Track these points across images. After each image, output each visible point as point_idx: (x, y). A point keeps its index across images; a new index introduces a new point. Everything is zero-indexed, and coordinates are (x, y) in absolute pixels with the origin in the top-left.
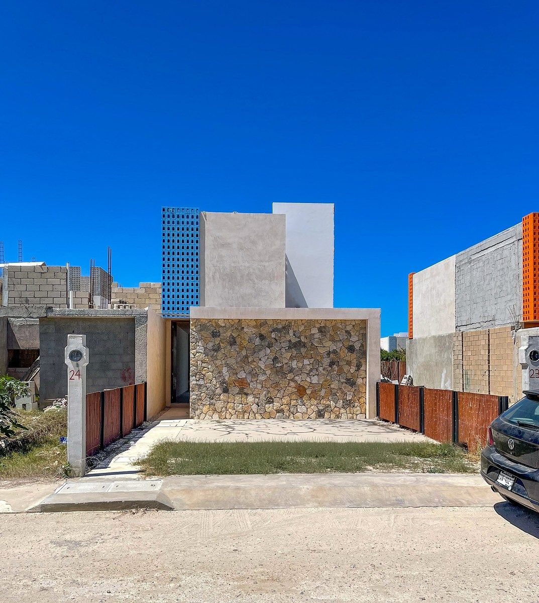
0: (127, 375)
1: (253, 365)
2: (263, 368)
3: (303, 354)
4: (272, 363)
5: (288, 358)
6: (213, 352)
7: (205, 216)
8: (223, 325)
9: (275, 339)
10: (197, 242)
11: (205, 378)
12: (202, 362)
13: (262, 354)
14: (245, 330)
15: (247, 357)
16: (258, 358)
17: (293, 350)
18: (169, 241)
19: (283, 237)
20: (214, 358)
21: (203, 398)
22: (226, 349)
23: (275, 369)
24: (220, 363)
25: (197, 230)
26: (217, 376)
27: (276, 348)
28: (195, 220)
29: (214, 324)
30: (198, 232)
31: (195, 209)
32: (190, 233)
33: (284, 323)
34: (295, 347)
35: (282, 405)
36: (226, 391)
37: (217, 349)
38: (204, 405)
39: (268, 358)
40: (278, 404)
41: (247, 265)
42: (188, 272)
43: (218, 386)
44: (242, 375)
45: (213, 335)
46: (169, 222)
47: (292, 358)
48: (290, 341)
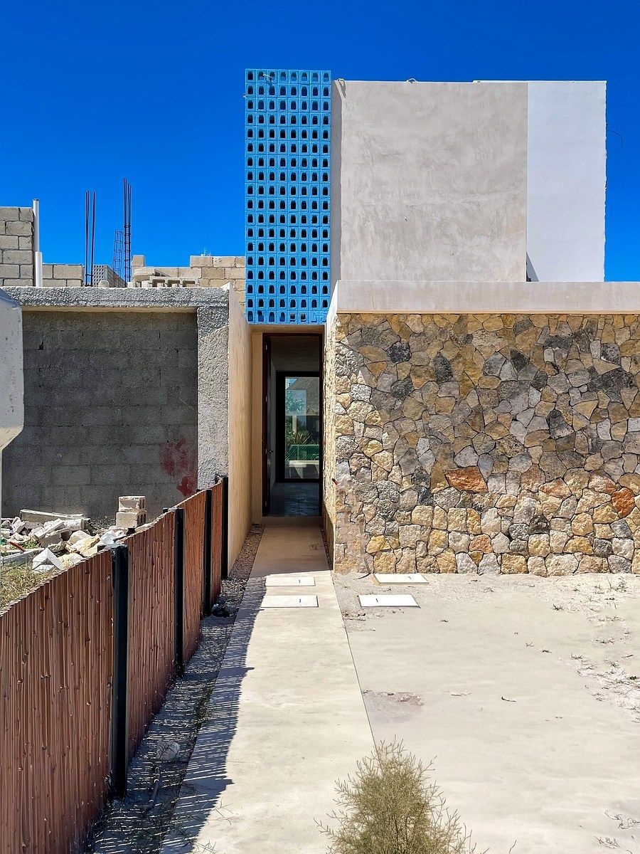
0: (176, 457)
1: (496, 432)
2: (522, 440)
3: (628, 404)
4: (546, 427)
5: (588, 415)
6: (392, 400)
7: (344, 88)
8: (419, 329)
9: (554, 366)
10: (325, 150)
11: (373, 466)
12: (366, 426)
13: (518, 404)
14: (476, 342)
15: (479, 412)
16: (508, 416)
17: (601, 393)
18: (261, 148)
19: (522, 134)
20: (395, 416)
21: (368, 517)
22: (426, 391)
23: (552, 445)
24: (412, 427)
25: (326, 122)
26: (403, 460)
27: (555, 387)
28: (321, 99)
29: (396, 329)
30: (327, 128)
31: (321, 73)
32: (310, 128)
33: (577, 323)
34: (606, 385)
35: (572, 538)
36: (426, 498)
37: (403, 391)
38: (371, 535)
39: (535, 415)
40: (561, 534)
41: (438, 201)
42: (304, 220)
43: (406, 485)
44: (466, 458)
45: (392, 356)
46: (261, 105)
47: (597, 415)
48: (592, 371)
